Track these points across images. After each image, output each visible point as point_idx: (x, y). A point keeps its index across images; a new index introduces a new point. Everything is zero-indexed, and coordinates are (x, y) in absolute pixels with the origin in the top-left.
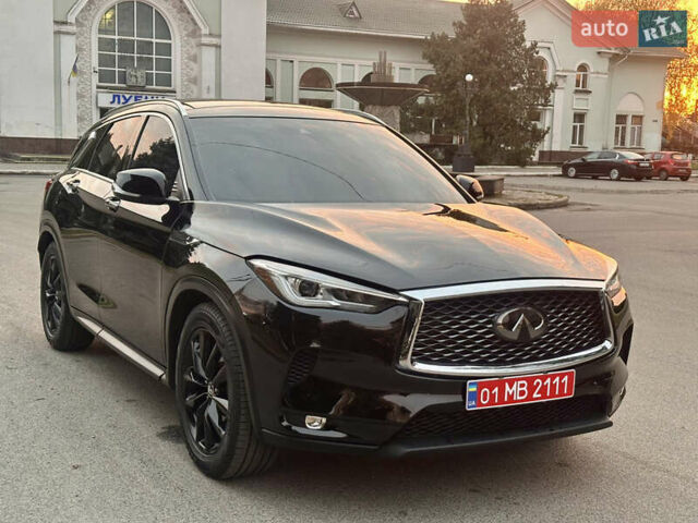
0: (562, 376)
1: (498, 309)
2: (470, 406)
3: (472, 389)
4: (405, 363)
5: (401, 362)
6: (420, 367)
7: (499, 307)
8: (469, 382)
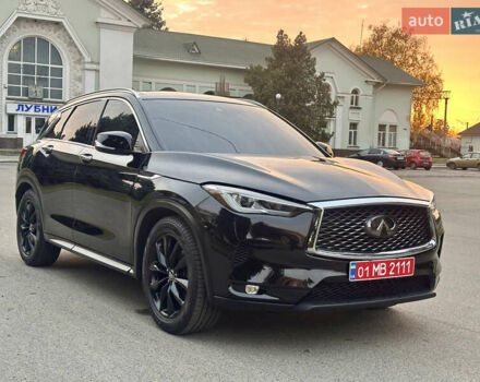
0: (407, 262)
1: (367, 216)
2: (352, 278)
3: (352, 267)
4: (312, 250)
5: (309, 249)
6: (320, 252)
7: (368, 214)
8: (351, 262)
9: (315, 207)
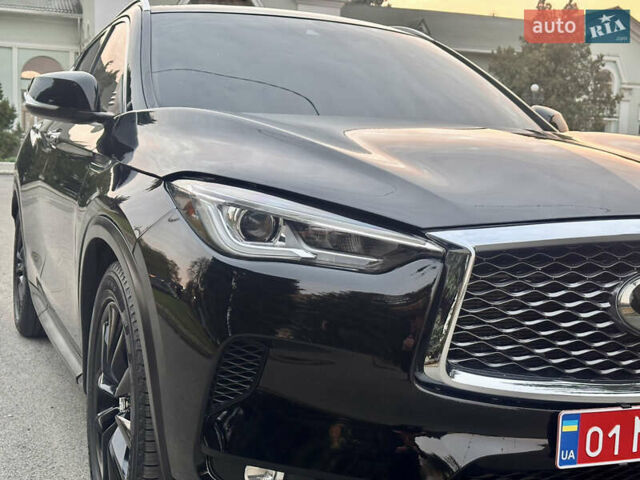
2: (565, 460)
3: (567, 427)
4: (435, 372)
5: (427, 369)
6: (465, 380)
8: (563, 413)
9: (449, 246)
